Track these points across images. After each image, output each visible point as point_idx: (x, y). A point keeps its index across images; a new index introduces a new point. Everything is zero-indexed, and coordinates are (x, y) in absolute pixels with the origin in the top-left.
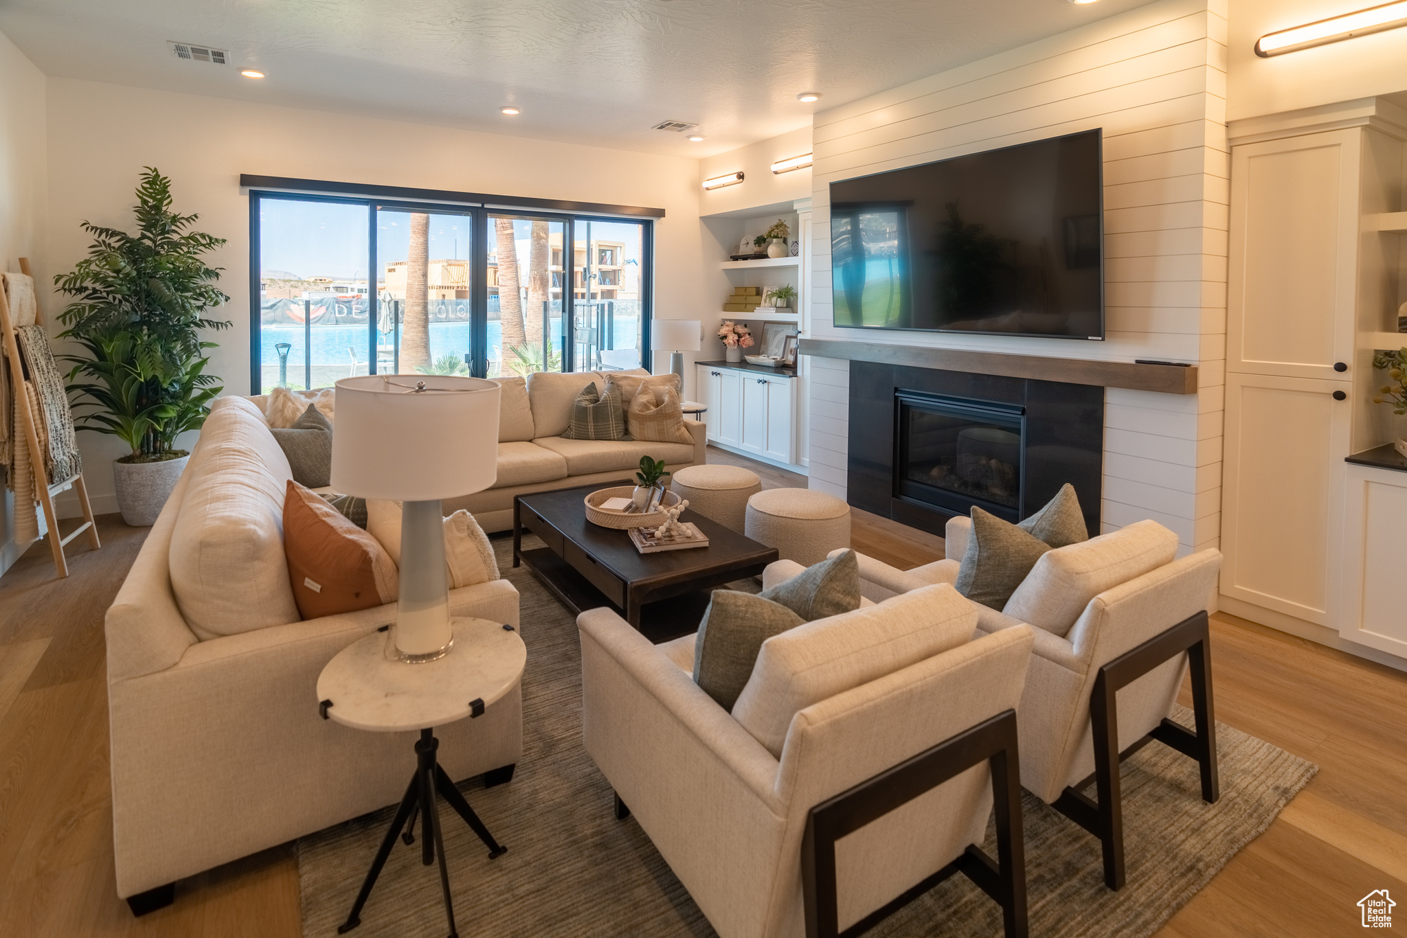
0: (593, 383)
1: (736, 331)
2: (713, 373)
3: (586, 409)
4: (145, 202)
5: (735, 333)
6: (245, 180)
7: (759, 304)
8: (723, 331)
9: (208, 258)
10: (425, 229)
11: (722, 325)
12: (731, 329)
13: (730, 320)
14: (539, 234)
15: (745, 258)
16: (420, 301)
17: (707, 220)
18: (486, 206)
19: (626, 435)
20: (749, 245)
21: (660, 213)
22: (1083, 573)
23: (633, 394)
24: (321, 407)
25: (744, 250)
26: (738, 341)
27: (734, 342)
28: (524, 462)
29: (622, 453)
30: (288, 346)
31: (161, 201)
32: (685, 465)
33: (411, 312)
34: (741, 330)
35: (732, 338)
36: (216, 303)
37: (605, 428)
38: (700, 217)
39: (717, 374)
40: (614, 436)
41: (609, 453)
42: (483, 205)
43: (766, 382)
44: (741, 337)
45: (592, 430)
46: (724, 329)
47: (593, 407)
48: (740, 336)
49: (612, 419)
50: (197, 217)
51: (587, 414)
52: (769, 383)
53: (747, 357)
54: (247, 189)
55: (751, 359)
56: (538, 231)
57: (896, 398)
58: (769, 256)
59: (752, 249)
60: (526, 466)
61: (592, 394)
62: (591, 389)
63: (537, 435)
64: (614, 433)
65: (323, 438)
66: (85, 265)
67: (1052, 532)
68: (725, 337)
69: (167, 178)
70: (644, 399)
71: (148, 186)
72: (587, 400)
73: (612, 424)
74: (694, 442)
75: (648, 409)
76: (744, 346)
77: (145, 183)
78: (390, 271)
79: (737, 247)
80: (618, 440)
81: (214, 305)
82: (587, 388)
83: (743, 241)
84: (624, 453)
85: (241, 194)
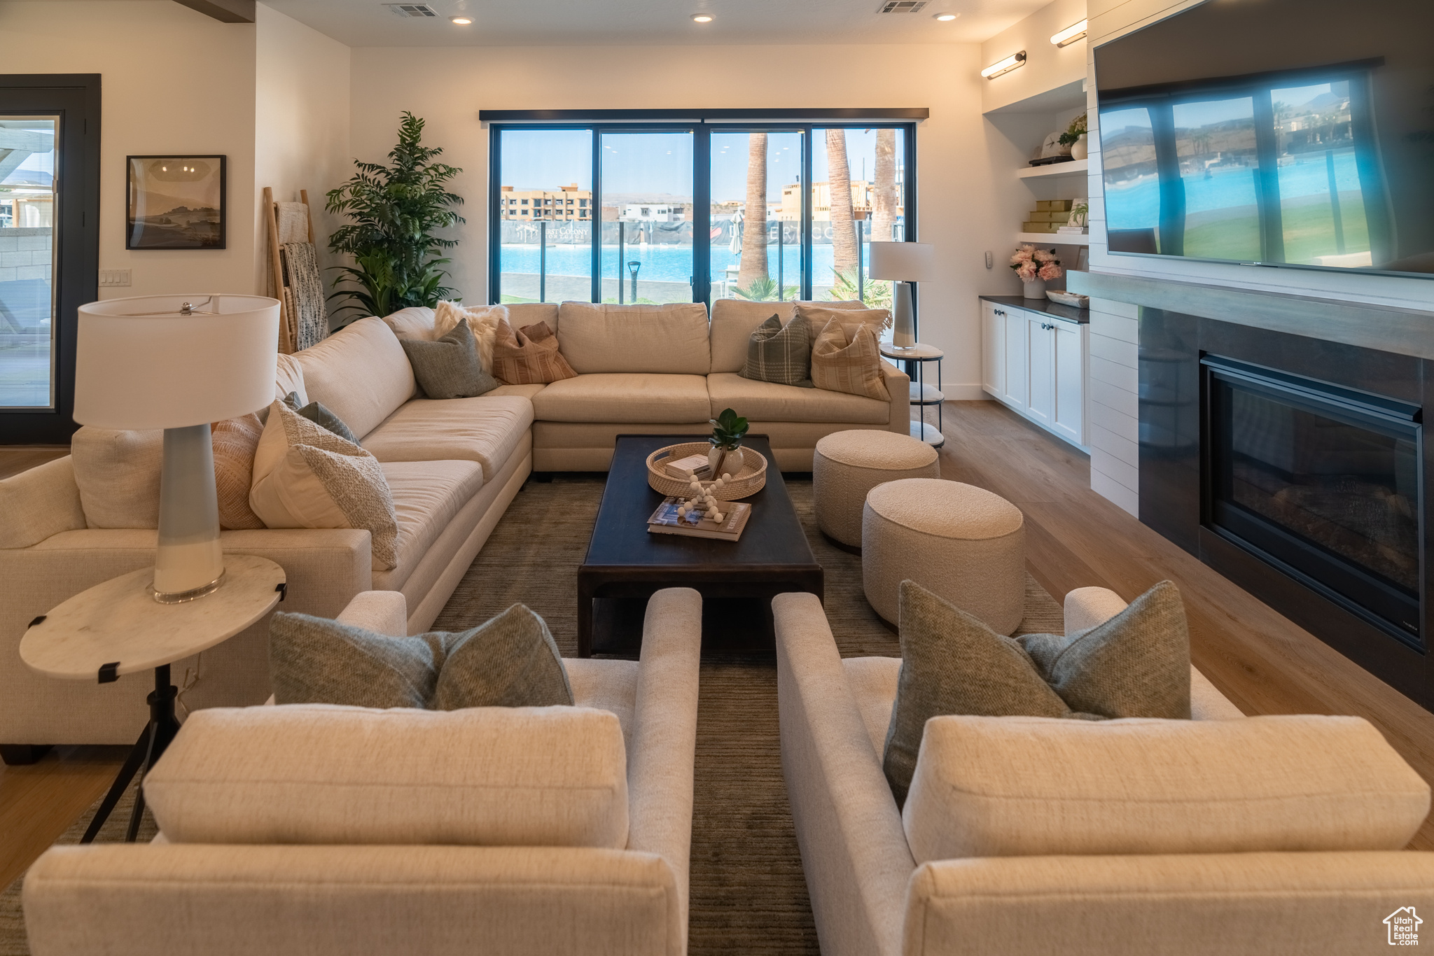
0: (776, 315)
1: (1036, 258)
2: (996, 312)
3: (756, 344)
4: (403, 140)
5: (1033, 260)
6: (485, 115)
7: (1065, 222)
8: (1017, 258)
9: (449, 185)
10: (763, 151)
11: (1017, 250)
12: (1029, 255)
13: (1030, 244)
14: (884, 149)
15: (1049, 161)
16: (758, 222)
17: (991, 117)
18: (706, 121)
19: (806, 380)
20: (1055, 146)
21: (924, 113)
22: (970, 792)
23: (819, 330)
24: (483, 322)
25: (1047, 152)
26: (1037, 271)
27: (1031, 273)
28: (659, 399)
29: (784, 402)
30: (638, 264)
31: (415, 139)
32: (853, 425)
33: (749, 233)
34: (1042, 256)
35: (1028, 267)
36: (445, 224)
37: (777, 369)
38: (984, 114)
39: (1001, 313)
40: (788, 379)
41: (766, 399)
42: (703, 121)
43: (1052, 327)
44: (1043, 266)
45: (764, 370)
46: (1019, 255)
47: (765, 343)
48: (1039, 264)
49: (787, 360)
50: (441, 150)
51: (758, 350)
52: (1056, 329)
53: (1049, 294)
54: (488, 124)
55: (1053, 295)
56: (882, 146)
57: (1203, 368)
58: (1074, 157)
59: (1057, 150)
60: (659, 403)
61: (772, 327)
62: (774, 322)
63: (713, 370)
64: (788, 376)
65: (453, 352)
66: (334, 194)
67: (1082, 674)
68: (1019, 265)
69: (422, 119)
70: (825, 338)
71: (407, 127)
72: (764, 334)
73: (788, 365)
74: (889, 399)
75: (831, 351)
76: (1045, 278)
77: (404, 125)
78: (787, 193)
79: (1039, 149)
80: (793, 385)
81: (444, 226)
82: (768, 320)
83: (1048, 141)
84: (786, 402)
85: (482, 128)
